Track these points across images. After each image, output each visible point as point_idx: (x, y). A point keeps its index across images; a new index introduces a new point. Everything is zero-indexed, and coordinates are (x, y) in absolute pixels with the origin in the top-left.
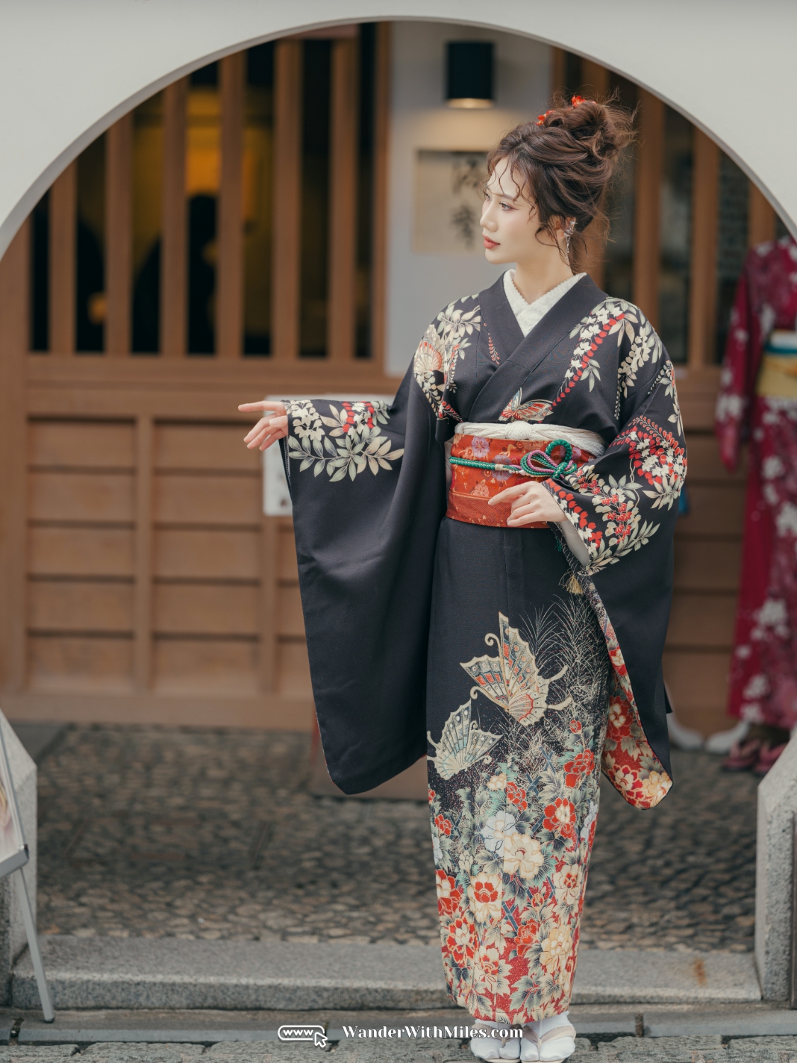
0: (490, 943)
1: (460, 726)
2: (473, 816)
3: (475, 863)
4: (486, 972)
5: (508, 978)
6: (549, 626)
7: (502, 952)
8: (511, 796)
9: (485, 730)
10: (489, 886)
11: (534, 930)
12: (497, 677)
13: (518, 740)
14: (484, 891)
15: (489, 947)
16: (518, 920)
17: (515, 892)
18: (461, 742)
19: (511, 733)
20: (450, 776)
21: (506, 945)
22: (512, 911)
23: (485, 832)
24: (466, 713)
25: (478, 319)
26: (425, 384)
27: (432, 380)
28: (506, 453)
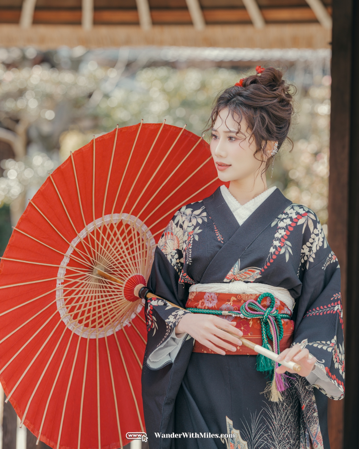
25: (205, 214)
26: (173, 260)
27: (177, 256)
28: (229, 303)
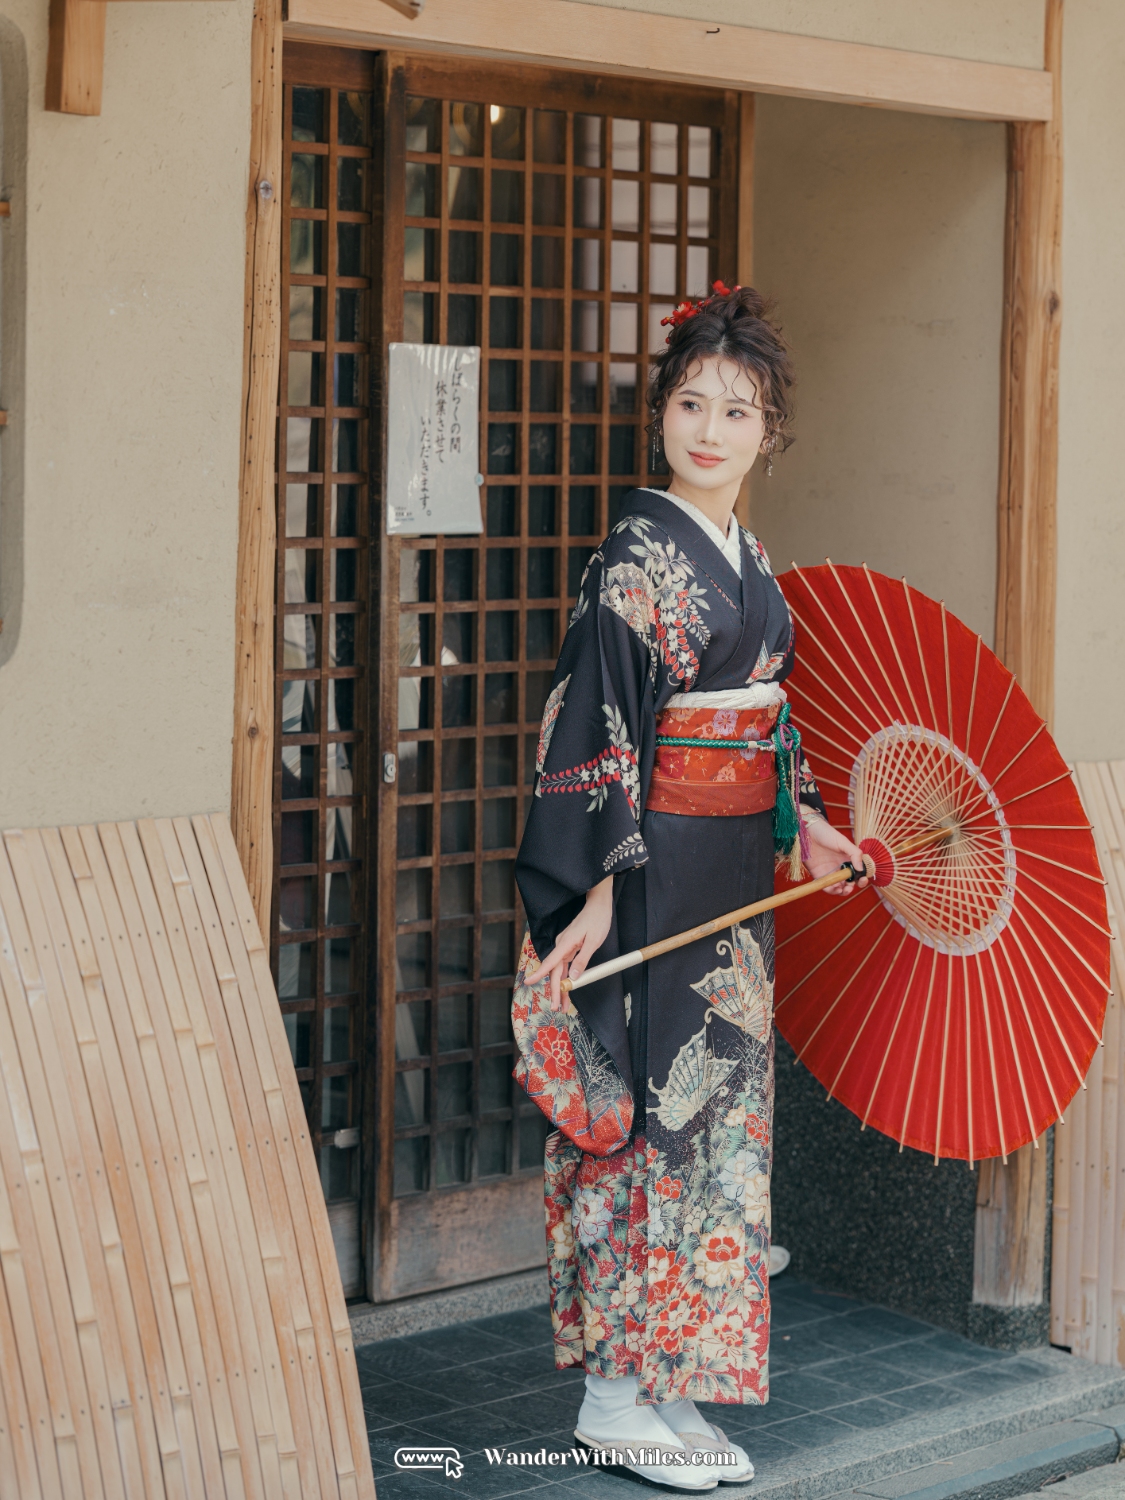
0: (731, 1308)
1: (695, 1060)
2: (708, 1161)
3: (709, 1217)
4: (729, 1344)
5: (755, 1347)
7: (746, 1318)
8: (752, 1131)
9: (720, 1058)
10: (729, 1241)
12: (732, 991)
13: (757, 1061)
14: (723, 1247)
15: (730, 1314)
16: (765, 1278)
17: (760, 1246)
18: (696, 1080)
19: (749, 1056)
20: (683, 1125)
21: (751, 1310)
22: (757, 1268)
23: (722, 1178)
24: (701, 1043)
28: (753, 726)
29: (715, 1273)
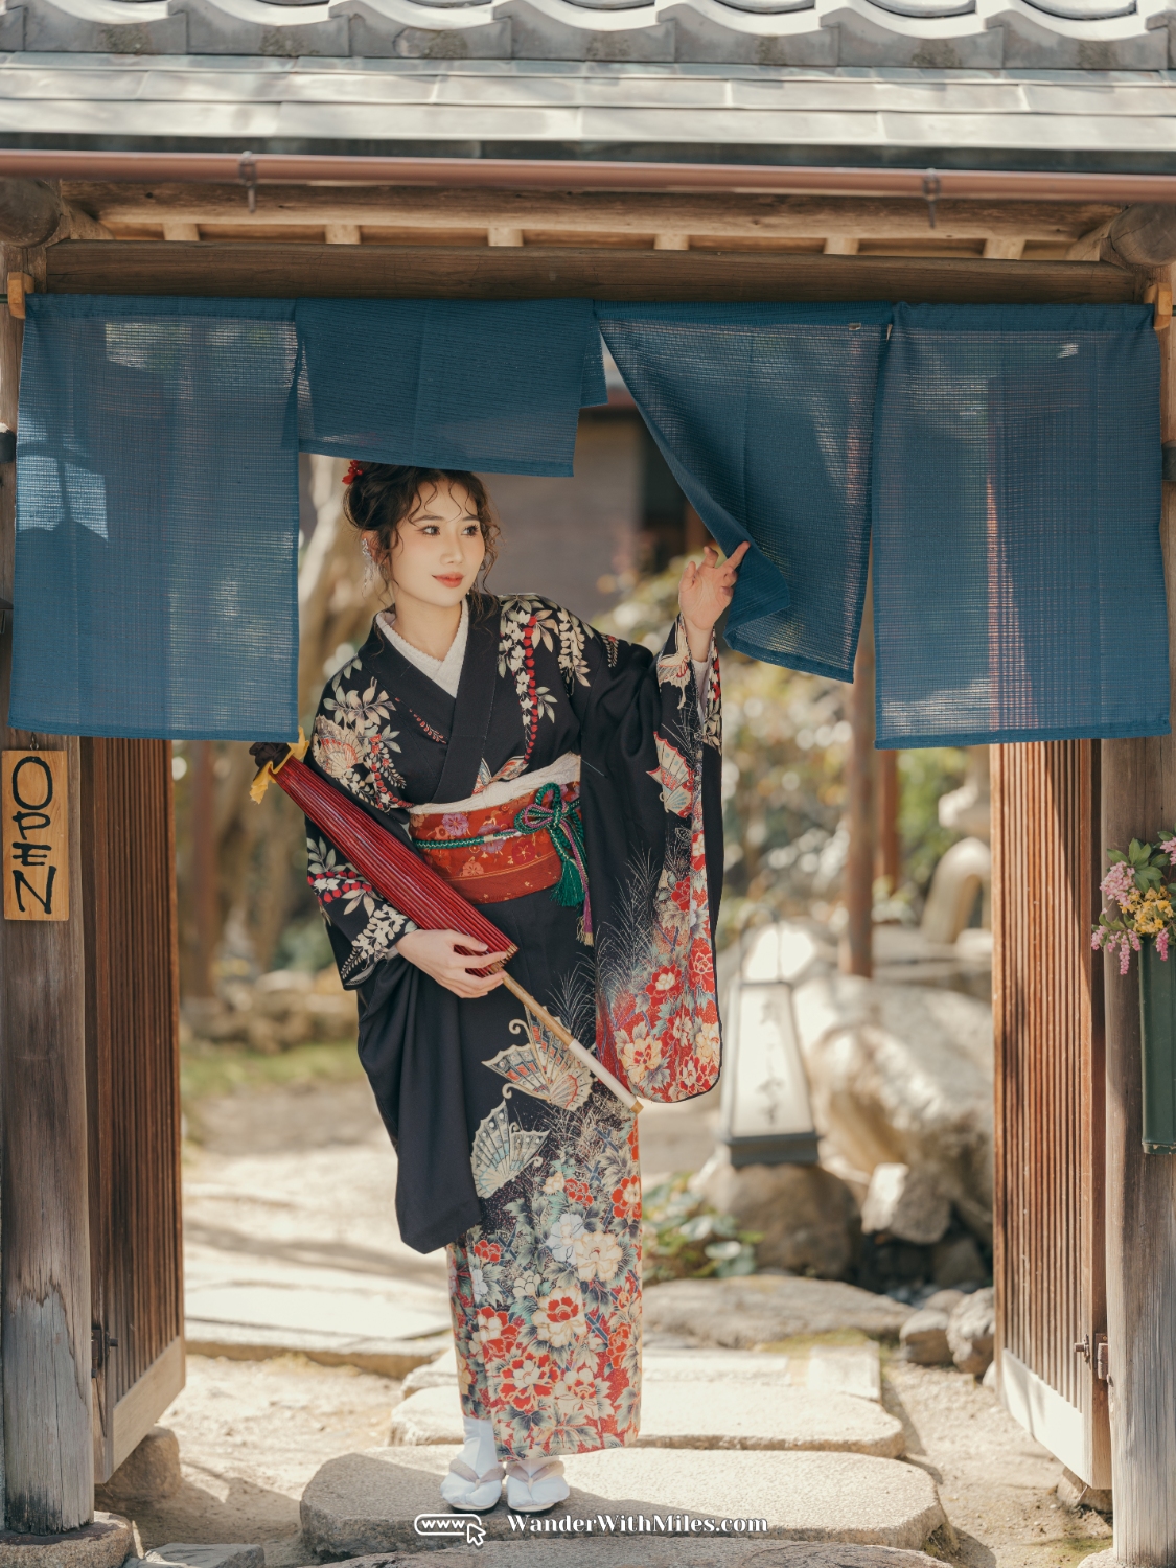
0: (580, 1364)
1: (497, 1132)
2: (533, 1228)
3: (543, 1281)
4: (583, 1397)
5: (608, 1396)
6: (578, 990)
7: (595, 1369)
8: (572, 1195)
9: (529, 1130)
10: (567, 1301)
11: (626, 1335)
12: (531, 1066)
13: (568, 1129)
14: (562, 1308)
15: (579, 1369)
16: (607, 1330)
17: (597, 1299)
18: (501, 1151)
19: (559, 1125)
20: (494, 1193)
21: (598, 1361)
22: (597, 1321)
23: (550, 1242)
24: (502, 1116)
25: (384, 696)
26: (351, 785)
27: (357, 777)
28: (490, 822)
29: (558, 1333)
